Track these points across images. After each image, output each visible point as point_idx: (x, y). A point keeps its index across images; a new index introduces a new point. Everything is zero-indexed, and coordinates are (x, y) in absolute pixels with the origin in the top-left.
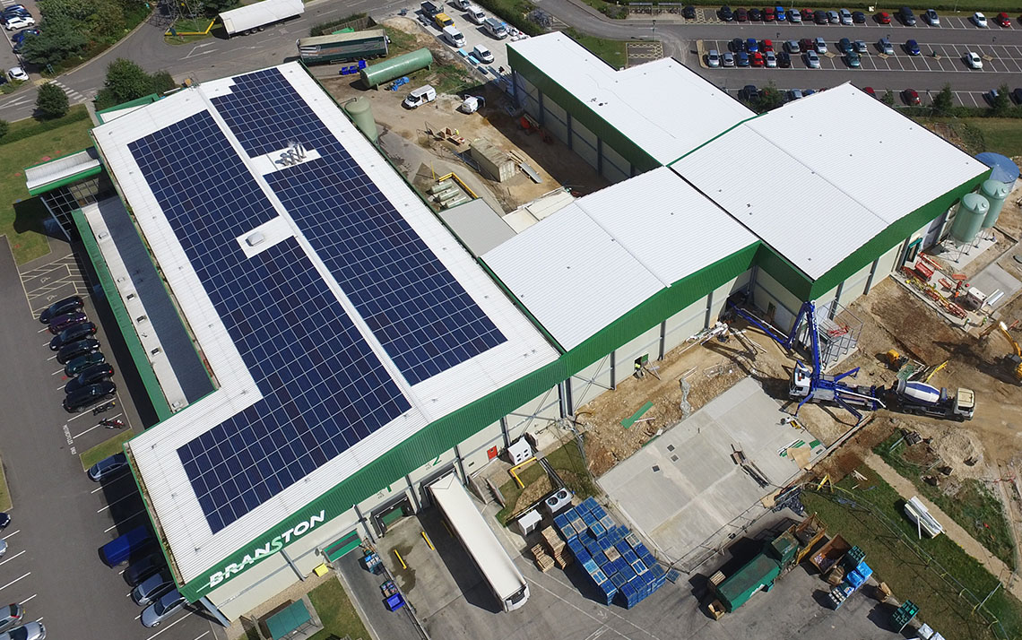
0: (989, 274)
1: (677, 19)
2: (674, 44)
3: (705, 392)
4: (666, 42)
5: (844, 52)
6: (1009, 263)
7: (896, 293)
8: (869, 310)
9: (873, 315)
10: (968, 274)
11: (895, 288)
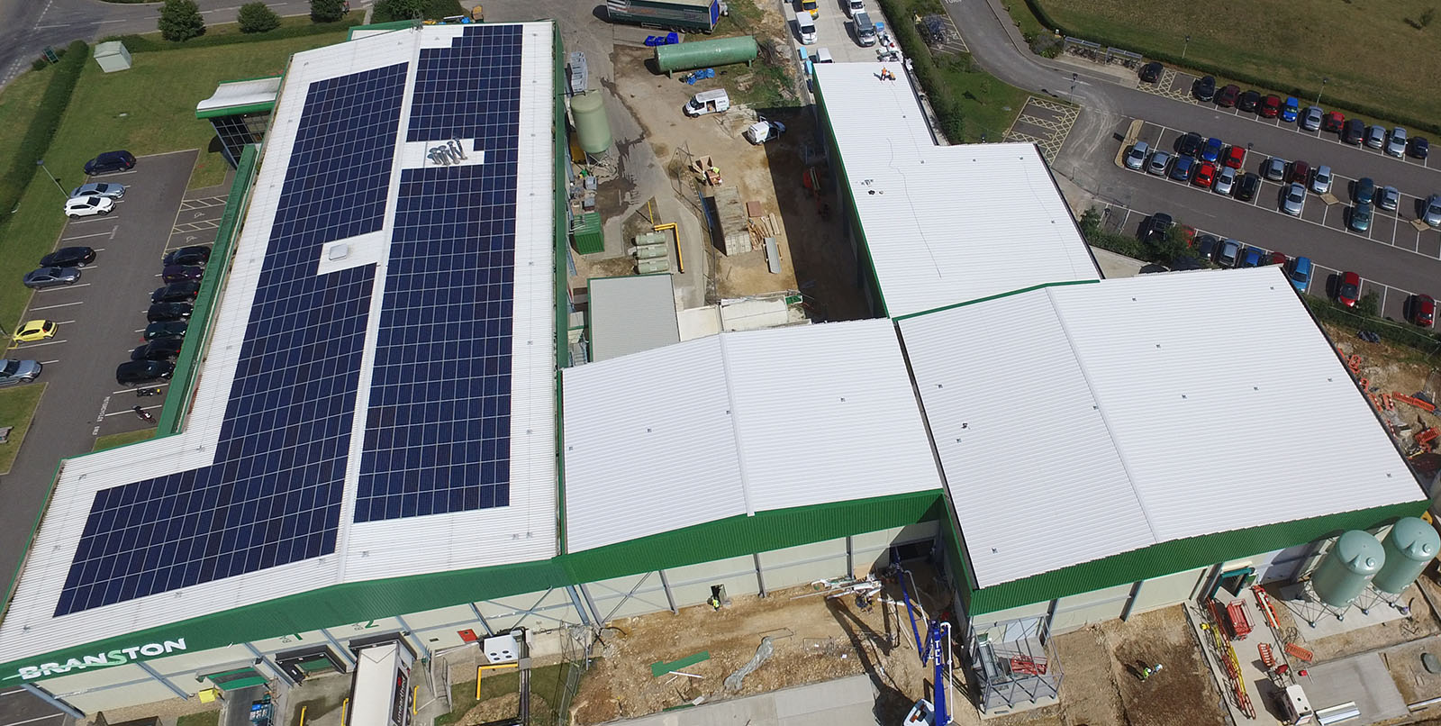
0: (1356, 668)
1: (1128, 77)
2: (1098, 115)
3: (790, 671)
4: (1088, 109)
5: (1355, 201)
6: (1408, 663)
7: (1175, 636)
8: (1112, 647)
9: (1113, 659)
10: (1318, 654)
11: (1179, 628)
